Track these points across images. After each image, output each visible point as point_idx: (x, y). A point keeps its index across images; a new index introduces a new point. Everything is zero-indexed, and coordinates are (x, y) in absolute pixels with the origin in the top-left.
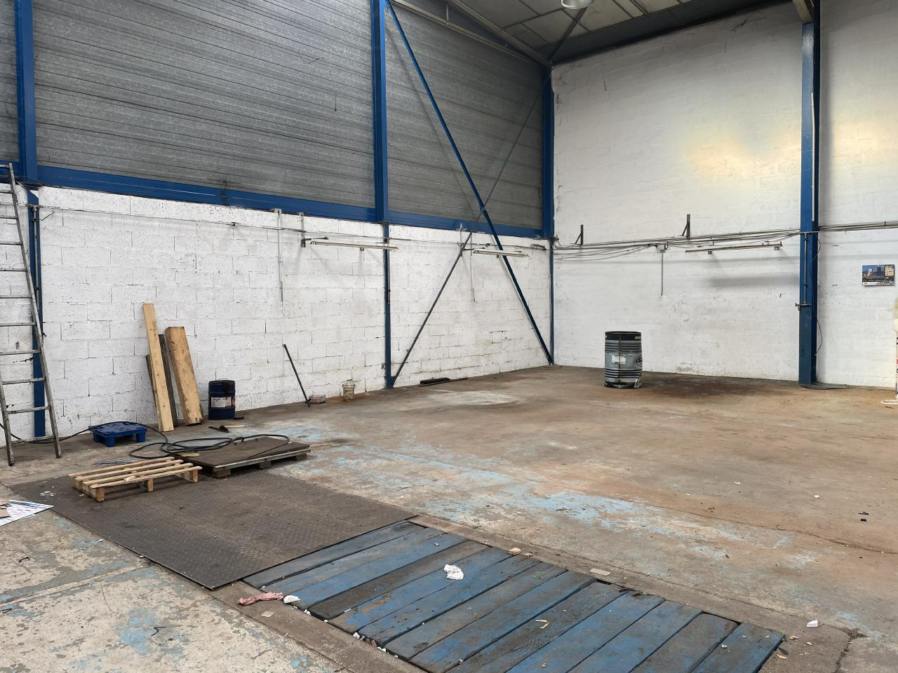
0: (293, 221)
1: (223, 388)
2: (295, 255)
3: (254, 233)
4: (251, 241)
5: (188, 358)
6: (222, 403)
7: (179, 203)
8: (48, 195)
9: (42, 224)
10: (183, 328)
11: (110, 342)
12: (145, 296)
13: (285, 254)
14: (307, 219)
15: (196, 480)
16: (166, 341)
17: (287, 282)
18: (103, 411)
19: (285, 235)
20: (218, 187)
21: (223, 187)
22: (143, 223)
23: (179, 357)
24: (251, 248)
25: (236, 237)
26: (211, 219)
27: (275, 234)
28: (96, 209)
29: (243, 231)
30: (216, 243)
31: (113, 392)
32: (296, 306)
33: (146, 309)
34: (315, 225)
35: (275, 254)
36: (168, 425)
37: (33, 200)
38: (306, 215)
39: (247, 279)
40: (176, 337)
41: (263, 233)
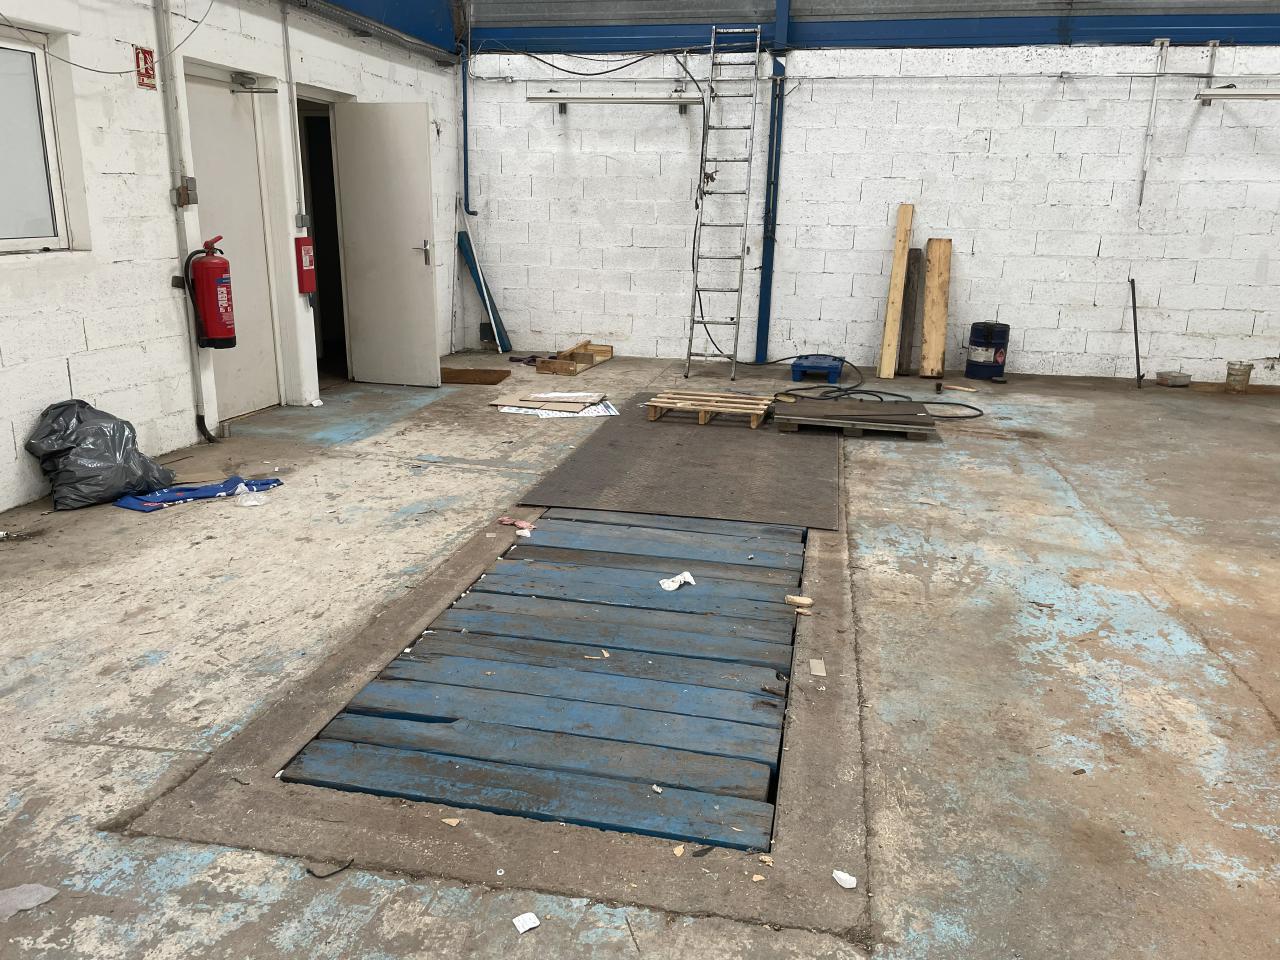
0: (1192, 58)
2: (1184, 120)
3: (1101, 87)
4: (1094, 102)
5: (945, 287)
6: (983, 355)
7: (976, 50)
8: (800, 62)
9: (787, 101)
10: (951, 240)
11: (851, 255)
12: (904, 193)
13: (1163, 122)
14: (1226, 53)
15: (754, 425)
16: (917, 262)
17: (1158, 171)
18: (835, 343)
19: (1169, 85)
20: (1057, 14)
21: (1065, 13)
22: (916, 87)
23: (933, 282)
24: (1092, 114)
25: (1067, 96)
26: (1027, 69)
27: (1147, 85)
28: (854, 74)
29: (1082, 85)
30: (1029, 108)
31: (849, 319)
32: (1170, 214)
33: (907, 211)
34: (1237, 61)
35: (1142, 120)
36: (888, 369)
37: (779, 69)
38: (1224, 43)
39: (1076, 166)
40: (936, 254)
41: (1124, 85)
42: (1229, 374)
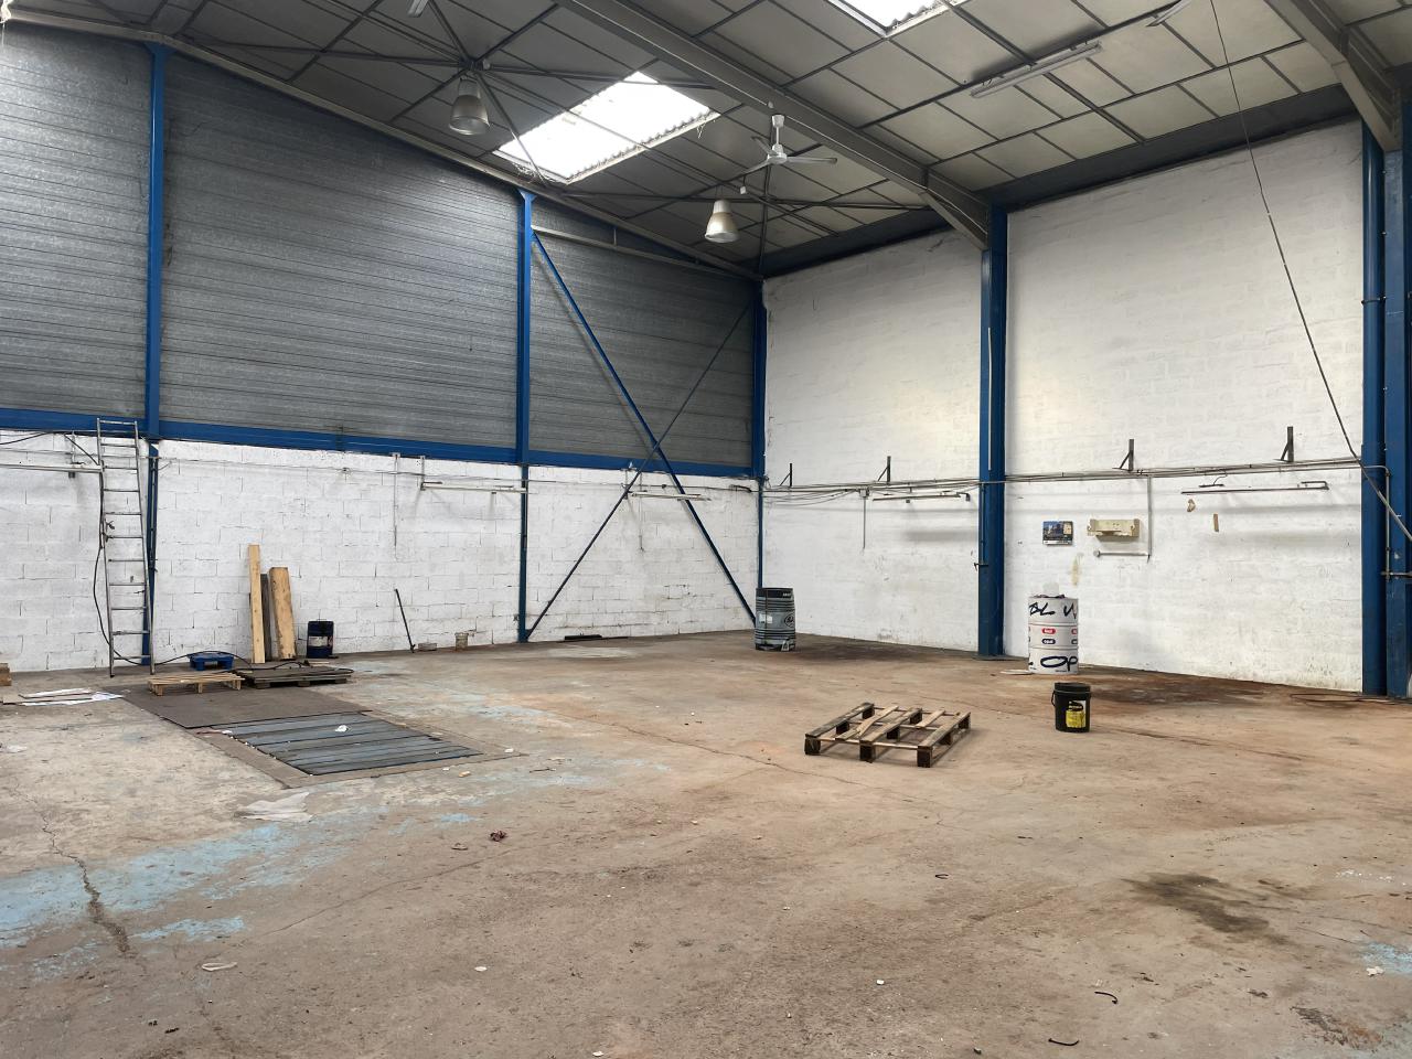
0: (412, 465)
1: (322, 628)
2: (413, 498)
3: (367, 477)
4: (364, 485)
5: (288, 599)
6: (319, 642)
7: (290, 451)
8: (167, 448)
9: (160, 473)
10: (286, 569)
11: (216, 579)
12: (254, 539)
13: (401, 499)
14: (430, 463)
15: (239, 688)
16: (266, 582)
17: (402, 526)
18: (206, 643)
19: (402, 479)
20: (335, 433)
21: (340, 433)
22: (253, 470)
23: (280, 596)
24: (364, 492)
25: (348, 482)
26: (323, 465)
27: (392, 477)
28: (210, 459)
29: (356, 476)
30: (327, 486)
31: (216, 626)
32: (412, 551)
33: (253, 550)
34: (435, 467)
35: (391, 497)
36: (260, 657)
37: (153, 452)
38: (428, 457)
39: (358, 522)
40: (278, 577)
41: (379, 477)
42: (457, 640)
